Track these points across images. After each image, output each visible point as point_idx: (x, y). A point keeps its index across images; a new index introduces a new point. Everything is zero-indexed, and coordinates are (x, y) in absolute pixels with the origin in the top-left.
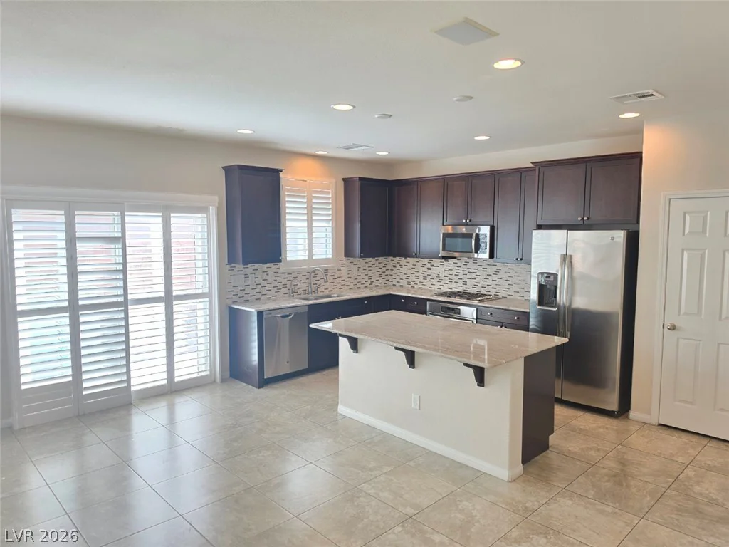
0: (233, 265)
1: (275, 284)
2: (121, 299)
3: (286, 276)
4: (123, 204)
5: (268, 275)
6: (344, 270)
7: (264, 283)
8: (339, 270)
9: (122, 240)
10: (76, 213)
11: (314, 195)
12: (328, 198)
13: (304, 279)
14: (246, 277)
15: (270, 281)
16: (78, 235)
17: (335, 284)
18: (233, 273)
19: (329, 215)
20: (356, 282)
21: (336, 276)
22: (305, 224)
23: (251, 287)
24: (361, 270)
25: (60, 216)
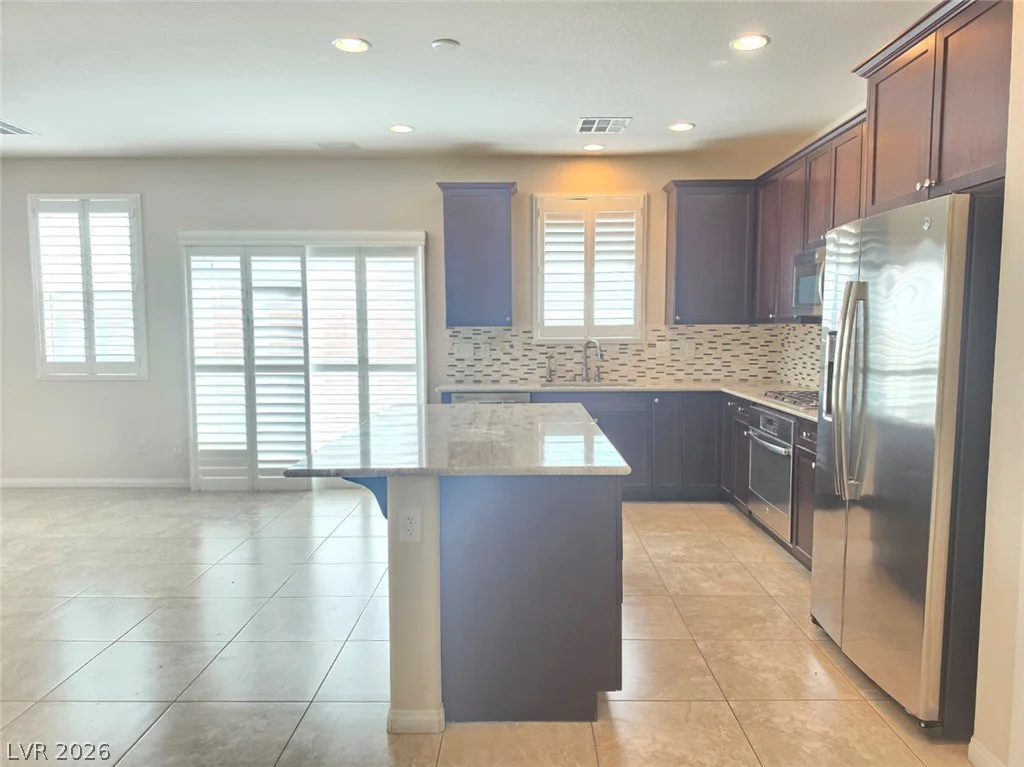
0: (457, 329)
1: (526, 361)
2: (301, 362)
3: (544, 350)
4: (303, 247)
5: (512, 347)
6: (663, 347)
7: (506, 359)
8: (653, 346)
9: (302, 291)
10: (253, 258)
11: (597, 221)
12: (630, 224)
13: (579, 357)
14: (477, 347)
15: (516, 354)
16: (254, 284)
17: (641, 369)
18: (456, 340)
19: (629, 252)
20: (691, 369)
21: (644, 356)
22: (581, 268)
23: (484, 363)
24: (704, 349)
25: (234, 262)
